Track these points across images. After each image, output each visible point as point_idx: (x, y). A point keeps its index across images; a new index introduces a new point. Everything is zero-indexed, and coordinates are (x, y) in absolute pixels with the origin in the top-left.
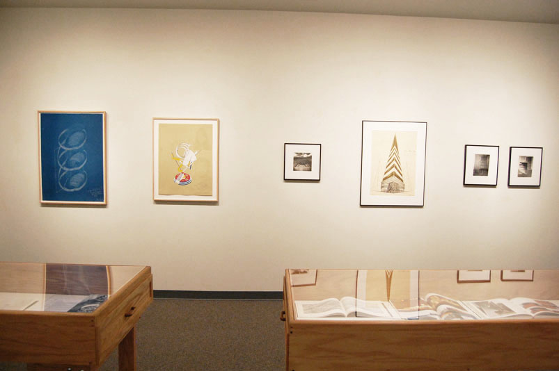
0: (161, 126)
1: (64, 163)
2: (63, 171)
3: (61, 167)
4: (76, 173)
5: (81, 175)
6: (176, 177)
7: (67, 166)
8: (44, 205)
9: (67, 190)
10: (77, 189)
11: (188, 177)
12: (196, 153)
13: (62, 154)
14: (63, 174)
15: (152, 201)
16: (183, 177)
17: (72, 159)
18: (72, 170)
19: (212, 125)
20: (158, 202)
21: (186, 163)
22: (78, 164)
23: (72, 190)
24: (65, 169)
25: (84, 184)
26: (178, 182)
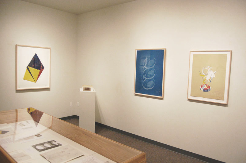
0: (194, 55)
1: (145, 75)
2: (144, 79)
3: (144, 77)
4: (150, 80)
5: (152, 82)
6: (202, 86)
7: (146, 77)
8: (136, 95)
9: (146, 89)
10: (150, 89)
11: (209, 87)
12: (215, 72)
13: (144, 71)
14: (145, 80)
15: (187, 99)
16: (205, 87)
17: (149, 73)
18: (148, 79)
19: (226, 55)
20: (190, 100)
21: (208, 78)
22: (151, 76)
23: (148, 89)
24: (145, 78)
25: (153, 87)
26: (202, 89)
